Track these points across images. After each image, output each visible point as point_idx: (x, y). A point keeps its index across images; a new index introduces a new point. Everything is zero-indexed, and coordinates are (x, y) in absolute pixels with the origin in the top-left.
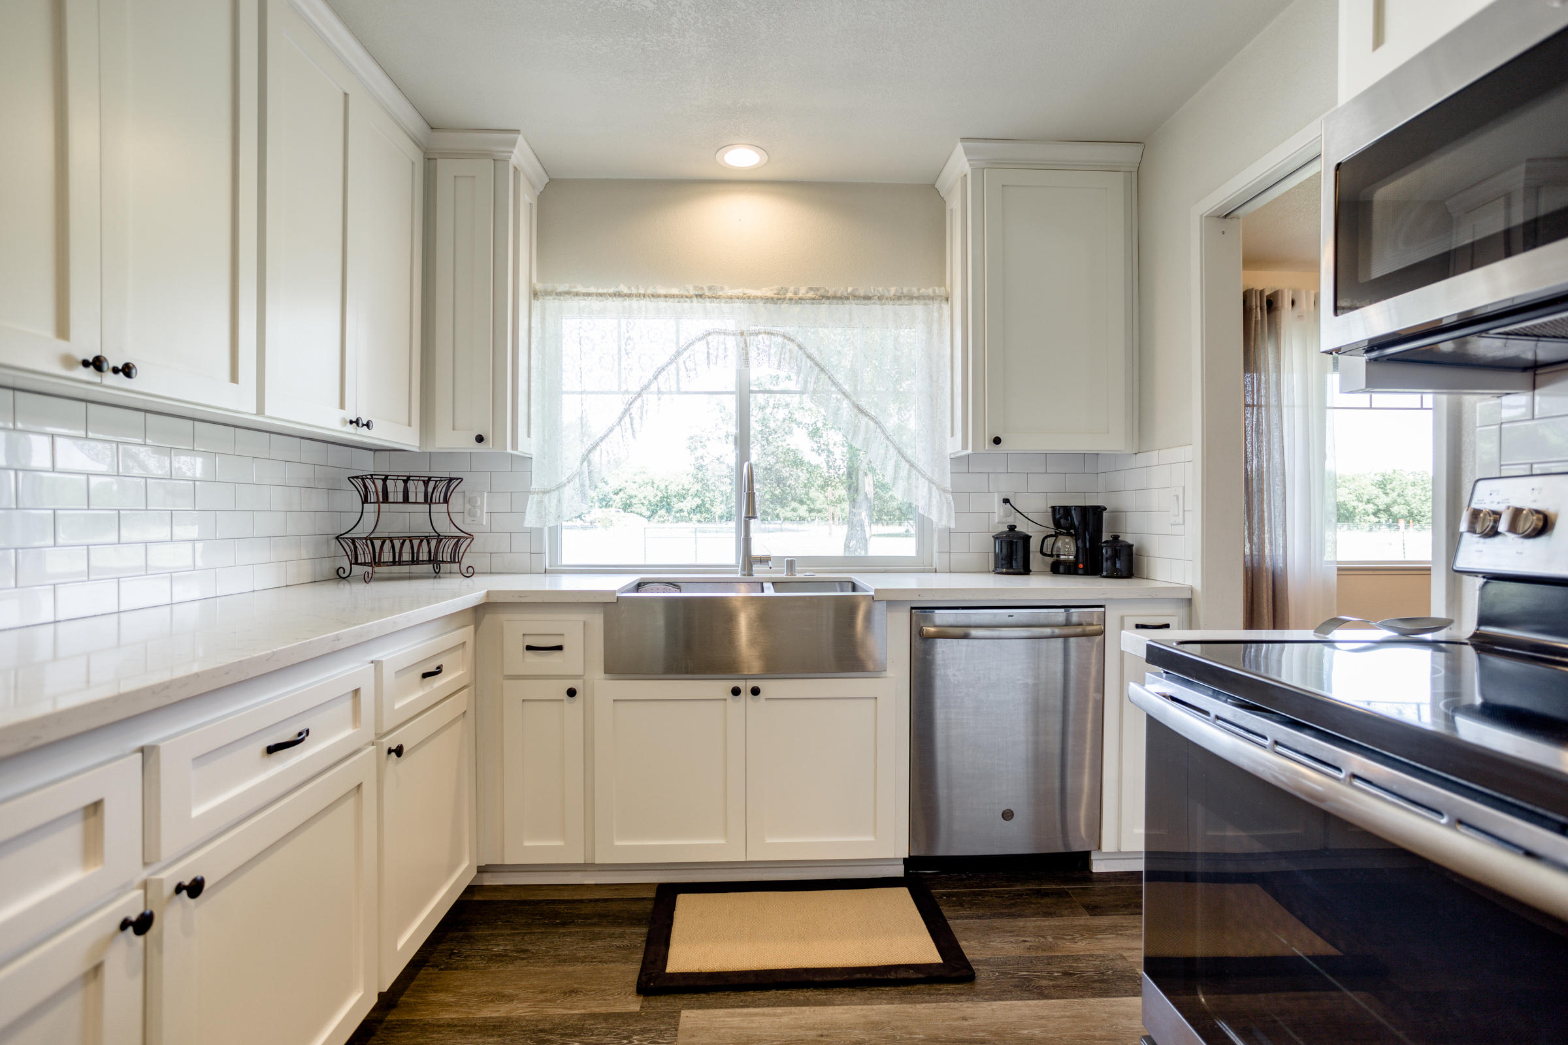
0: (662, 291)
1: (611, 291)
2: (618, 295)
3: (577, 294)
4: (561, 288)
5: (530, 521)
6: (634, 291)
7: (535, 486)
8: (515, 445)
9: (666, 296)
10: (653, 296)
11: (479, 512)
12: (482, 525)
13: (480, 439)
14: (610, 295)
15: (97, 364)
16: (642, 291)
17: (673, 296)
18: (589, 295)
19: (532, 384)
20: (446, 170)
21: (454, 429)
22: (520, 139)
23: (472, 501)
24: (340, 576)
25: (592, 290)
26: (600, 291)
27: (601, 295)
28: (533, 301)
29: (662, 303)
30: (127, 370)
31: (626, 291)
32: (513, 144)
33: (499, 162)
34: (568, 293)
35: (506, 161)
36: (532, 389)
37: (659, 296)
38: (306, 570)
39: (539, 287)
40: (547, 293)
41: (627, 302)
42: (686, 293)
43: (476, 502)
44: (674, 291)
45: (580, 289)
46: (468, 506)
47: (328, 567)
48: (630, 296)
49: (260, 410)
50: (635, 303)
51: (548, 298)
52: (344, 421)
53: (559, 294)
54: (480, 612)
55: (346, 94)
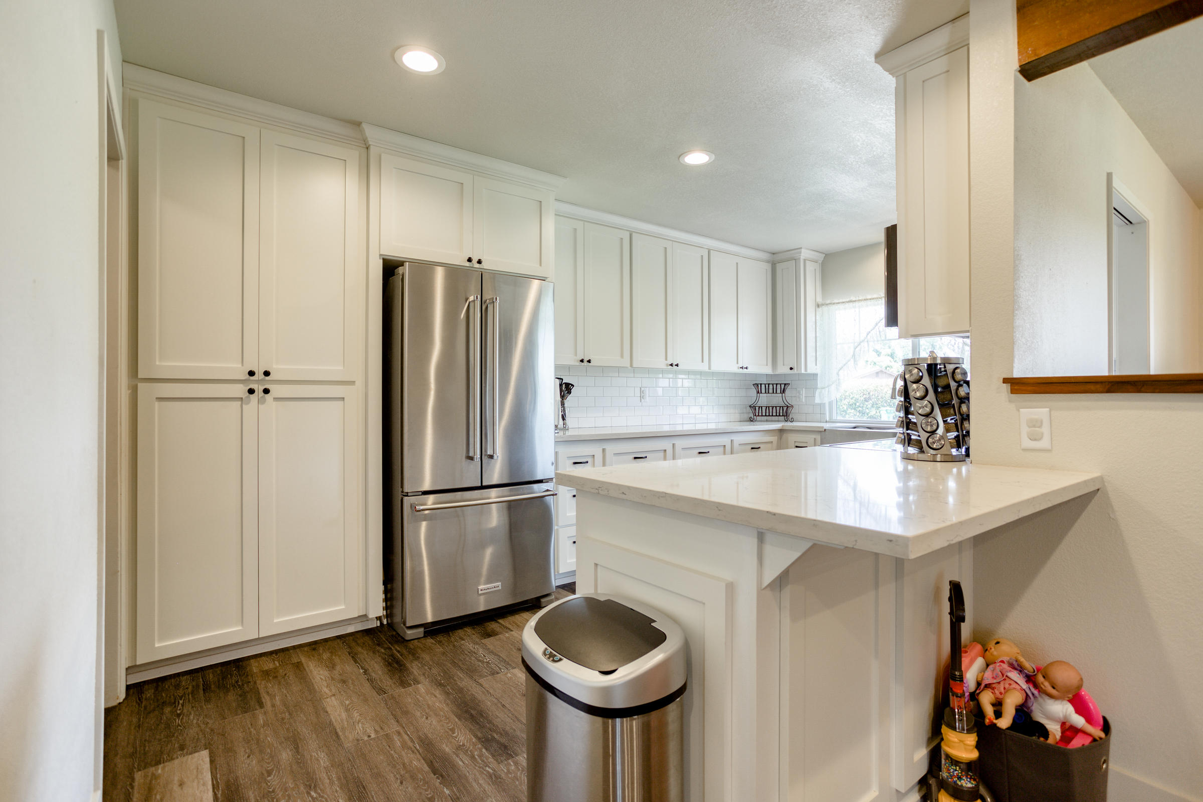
0: (869, 297)
1: (848, 300)
2: (851, 301)
3: (834, 304)
4: (828, 302)
5: (817, 401)
6: (857, 299)
7: (819, 386)
8: (806, 369)
9: (870, 299)
10: (865, 300)
11: (801, 396)
12: (802, 402)
13: (791, 369)
14: (847, 302)
15: (671, 365)
16: (860, 299)
17: (873, 299)
18: (839, 303)
19: (817, 344)
20: (779, 267)
21: (784, 365)
22: (803, 250)
23: (799, 392)
24: (751, 420)
25: (841, 301)
26: (844, 300)
27: (843, 302)
28: (817, 309)
29: (869, 302)
30: (677, 365)
31: (854, 299)
32: (801, 252)
33: (796, 260)
34: (830, 304)
35: (799, 259)
36: (817, 346)
37: (867, 299)
38: (737, 417)
39: (820, 303)
40: (823, 305)
41: (854, 304)
42: (880, 297)
43: (800, 392)
44: (875, 296)
45: (836, 301)
46: (798, 394)
47: (746, 416)
48: (855, 301)
49: (710, 368)
50: (857, 304)
51: (823, 306)
52: (738, 368)
53: (827, 305)
54: (781, 431)
55: (737, 263)
